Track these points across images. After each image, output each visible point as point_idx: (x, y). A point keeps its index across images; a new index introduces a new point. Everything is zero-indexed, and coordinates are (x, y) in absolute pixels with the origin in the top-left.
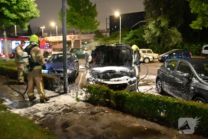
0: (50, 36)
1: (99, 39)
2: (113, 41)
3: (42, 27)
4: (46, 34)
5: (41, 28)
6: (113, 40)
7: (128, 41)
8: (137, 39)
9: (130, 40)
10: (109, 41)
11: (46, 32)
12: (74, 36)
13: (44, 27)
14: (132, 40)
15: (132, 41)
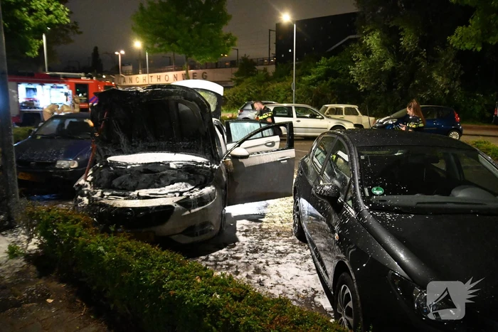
0: (138, 74)
1: (245, 80)
2: (278, 84)
3: (119, 52)
4: (130, 68)
5: (117, 53)
6: (278, 82)
7: (314, 84)
8: (335, 78)
9: (319, 83)
10: (269, 85)
11: (130, 65)
12: (194, 73)
13: (123, 52)
14: (322, 82)
15: (323, 85)
